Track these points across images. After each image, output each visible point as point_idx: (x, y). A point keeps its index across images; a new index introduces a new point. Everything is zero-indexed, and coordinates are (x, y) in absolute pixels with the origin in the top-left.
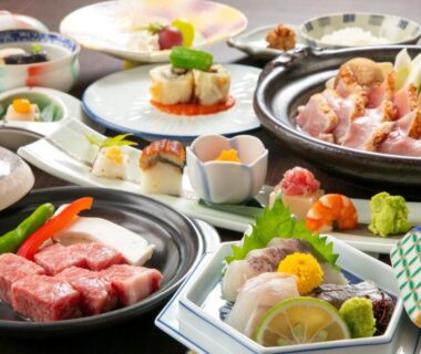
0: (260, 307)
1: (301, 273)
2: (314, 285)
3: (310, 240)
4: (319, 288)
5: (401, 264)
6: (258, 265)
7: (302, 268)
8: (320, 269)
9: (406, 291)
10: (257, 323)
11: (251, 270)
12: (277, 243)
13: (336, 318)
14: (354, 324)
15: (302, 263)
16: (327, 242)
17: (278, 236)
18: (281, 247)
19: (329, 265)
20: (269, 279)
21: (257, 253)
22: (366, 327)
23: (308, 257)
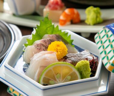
0: (41, 67)
1: (58, 51)
2: (64, 55)
3: (61, 35)
4: (66, 56)
5: (100, 43)
6: (39, 48)
7: (59, 48)
8: (66, 48)
9: (103, 55)
10: (40, 74)
11: (36, 50)
12: (47, 37)
13: (74, 70)
14: (82, 72)
15: (58, 46)
16: (68, 35)
17: (47, 33)
18: (49, 39)
19: (69, 45)
20: (44, 54)
21: (38, 42)
22: (87, 73)
23: (61, 43)
